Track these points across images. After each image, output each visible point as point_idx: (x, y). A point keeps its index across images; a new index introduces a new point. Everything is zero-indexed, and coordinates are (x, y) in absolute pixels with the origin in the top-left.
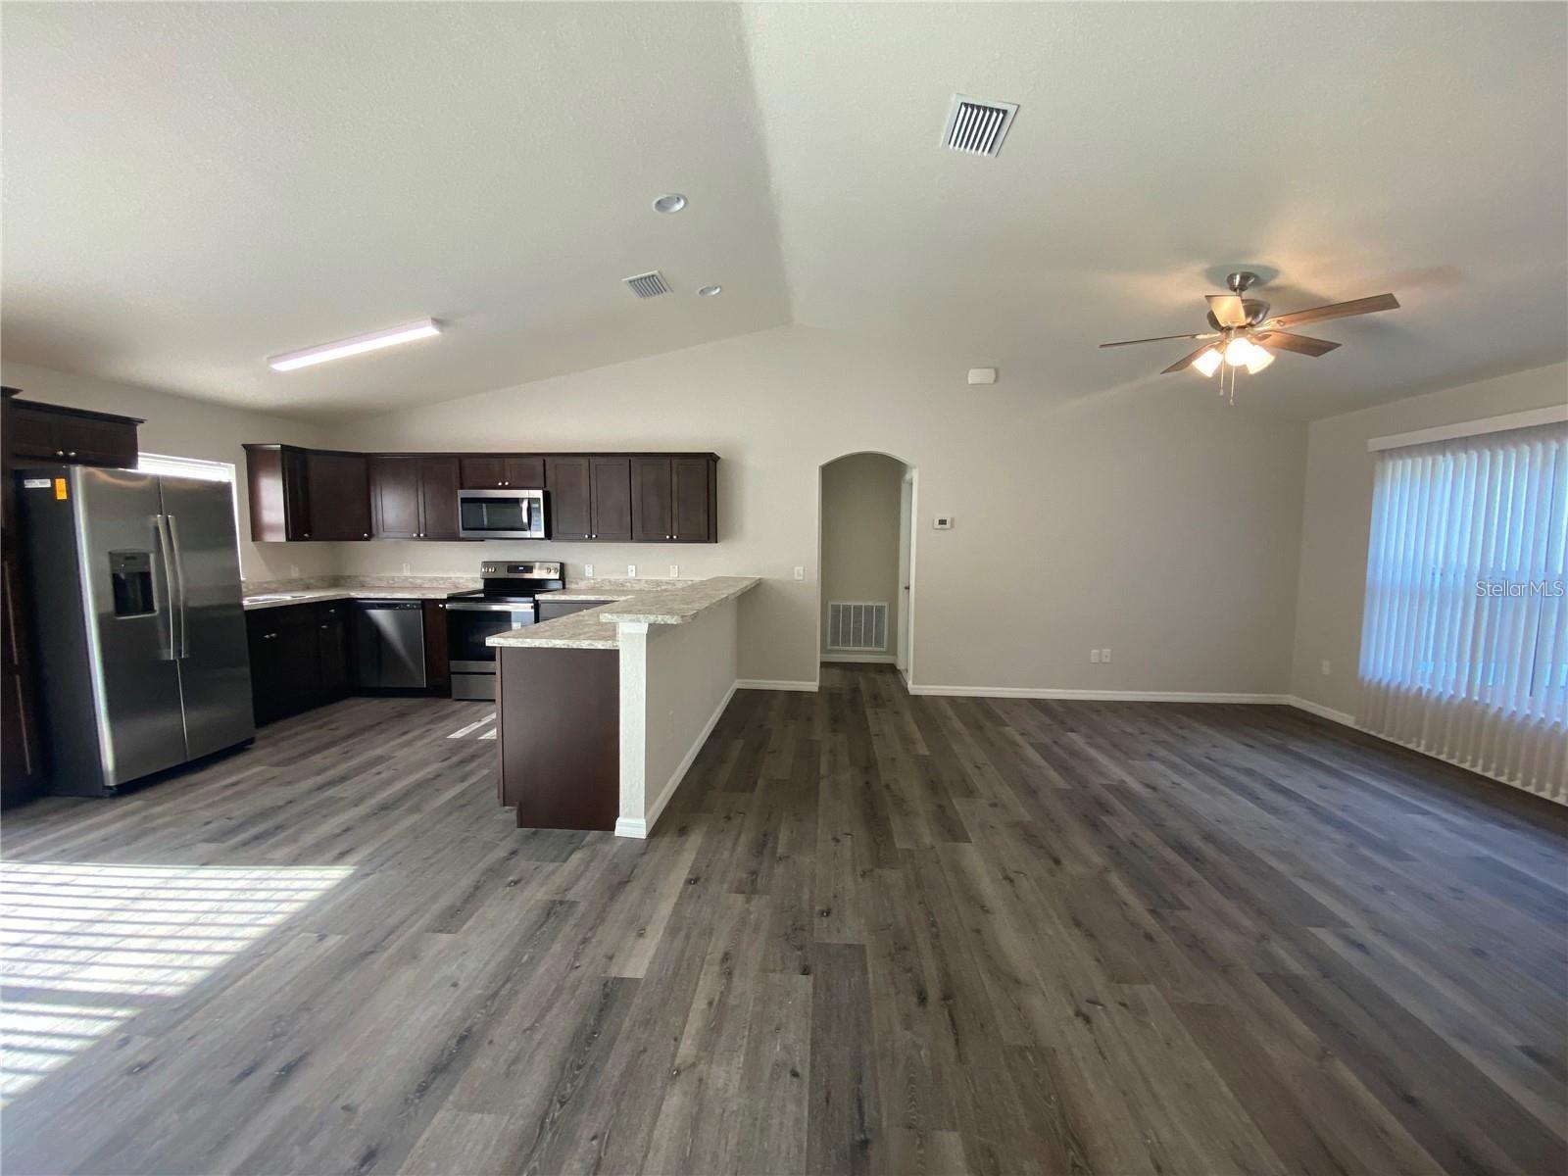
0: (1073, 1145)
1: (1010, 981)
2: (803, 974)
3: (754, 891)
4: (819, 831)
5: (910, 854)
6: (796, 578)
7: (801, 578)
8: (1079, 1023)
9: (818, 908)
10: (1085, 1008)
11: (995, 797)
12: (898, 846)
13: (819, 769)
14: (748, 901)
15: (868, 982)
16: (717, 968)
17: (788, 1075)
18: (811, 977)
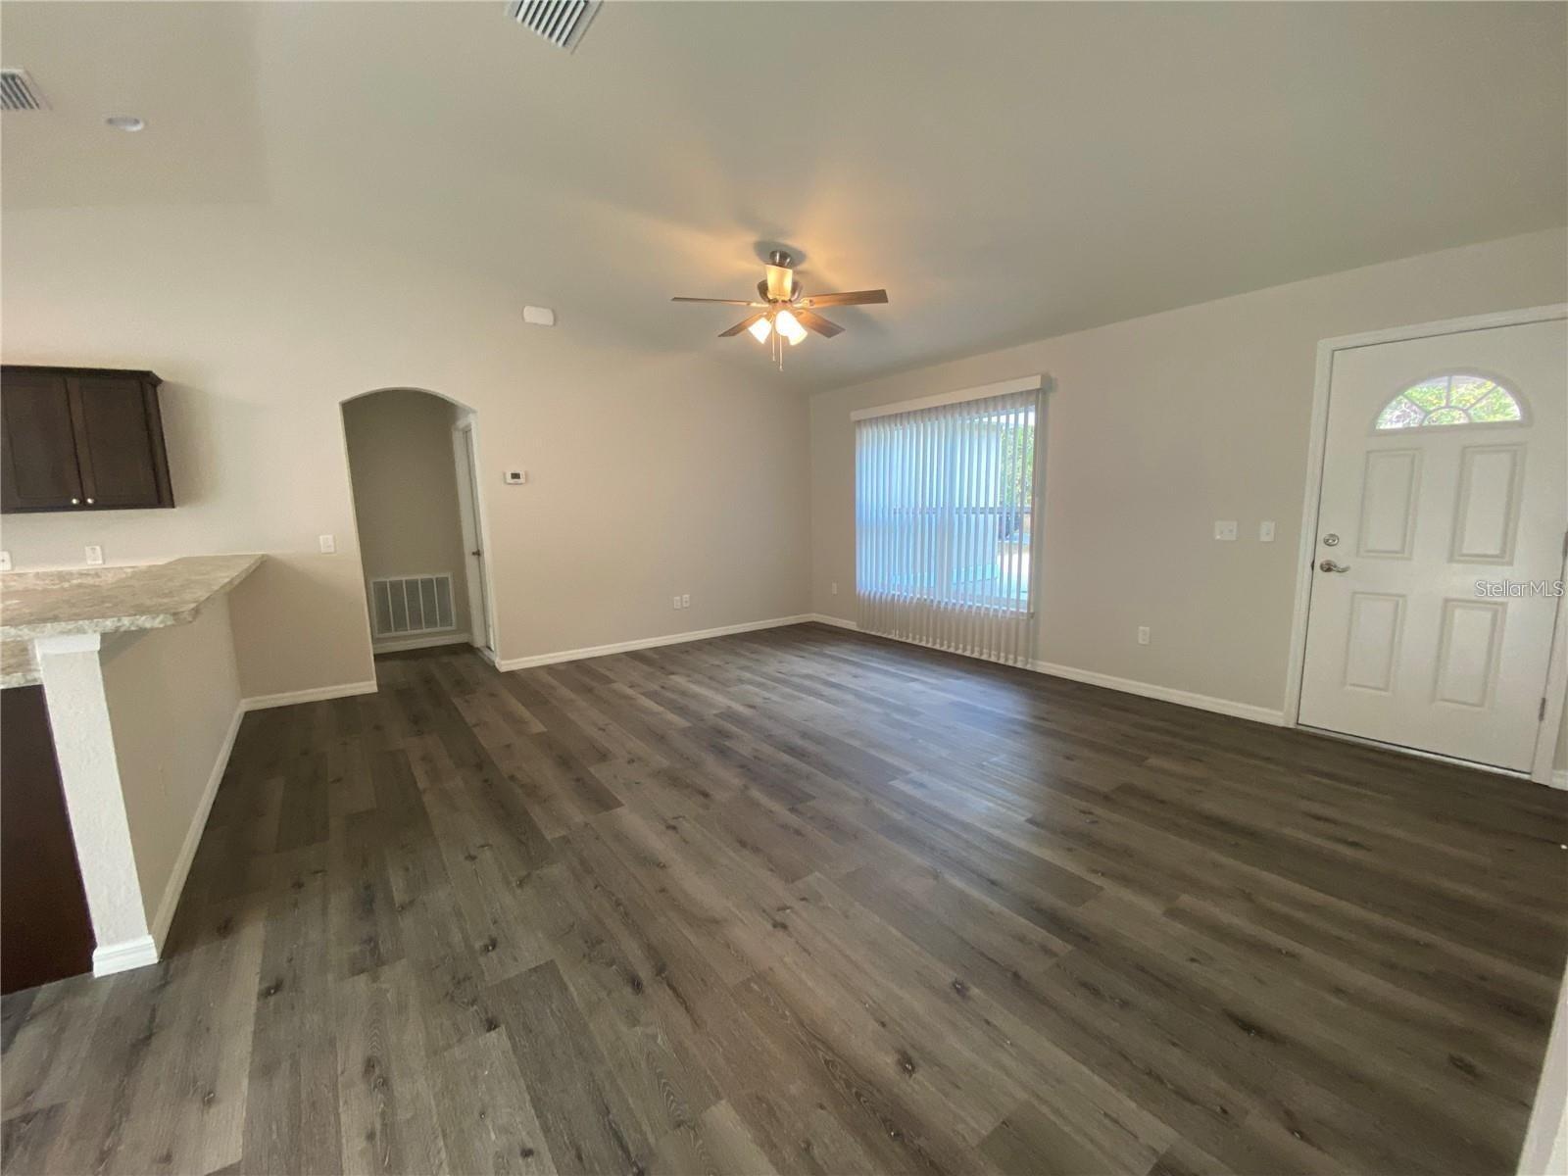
0: (819, 1045)
1: (710, 924)
2: (489, 1029)
3: (380, 962)
4: (444, 856)
5: (566, 840)
6: (323, 550)
7: (332, 550)
8: (780, 933)
9: (478, 945)
10: (779, 918)
11: (630, 753)
12: (549, 838)
13: (415, 783)
14: (375, 979)
15: (573, 999)
16: (361, 1087)
17: (520, 1161)
18: (502, 1028)
